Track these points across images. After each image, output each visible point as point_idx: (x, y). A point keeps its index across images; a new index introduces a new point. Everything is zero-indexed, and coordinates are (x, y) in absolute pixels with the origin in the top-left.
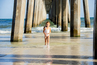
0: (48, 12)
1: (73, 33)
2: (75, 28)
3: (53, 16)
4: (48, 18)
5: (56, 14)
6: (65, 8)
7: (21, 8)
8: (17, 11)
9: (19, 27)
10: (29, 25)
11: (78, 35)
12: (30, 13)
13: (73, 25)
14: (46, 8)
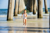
0: (26, 5)
1: (39, 16)
4: (26, 8)
5: (30, 6)
6: (35, 3)
7: (12, 3)
8: (10, 5)
9: (11, 13)
10: (16, 12)
11: (42, 17)
12: (17, 6)
13: (39, 12)
14: (25, 3)
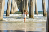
0: (18, 8)
2: (31, 15)
3: (21, 10)
7: (2, 2)
11: (33, 18)
13: (31, 13)
